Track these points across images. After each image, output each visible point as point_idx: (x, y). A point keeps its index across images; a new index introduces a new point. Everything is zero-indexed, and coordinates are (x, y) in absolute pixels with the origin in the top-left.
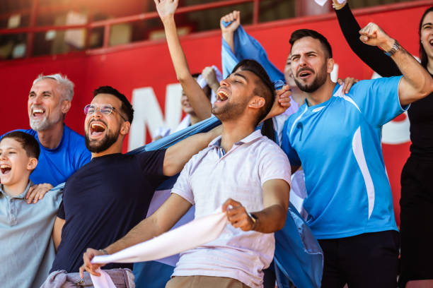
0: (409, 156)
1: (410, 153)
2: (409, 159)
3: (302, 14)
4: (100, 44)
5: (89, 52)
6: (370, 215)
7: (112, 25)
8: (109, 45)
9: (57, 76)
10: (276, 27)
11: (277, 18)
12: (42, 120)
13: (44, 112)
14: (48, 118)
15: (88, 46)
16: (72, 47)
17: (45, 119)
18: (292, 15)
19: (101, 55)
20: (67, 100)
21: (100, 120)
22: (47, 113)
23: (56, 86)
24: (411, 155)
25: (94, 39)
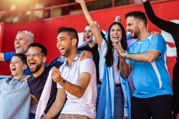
0: (176, 62)
1: (176, 61)
2: (176, 64)
3: (133, 3)
4: (49, 16)
5: (44, 20)
6: (160, 88)
7: (54, 9)
8: (53, 17)
9: (26, 32)
10: (122, 9)
11: (122, 5)
12: (20, 50)
13: (21, 46)
14: (23, 49)
15: (44, 17)
16: (37, 18)
17: (21, 49)
18: (128, 3)
19: (49, 21)
20: (30, 41)
21: (33, 60)
22: (22, 47)
23: (25, 35)
24: (177, 61)
25: (46, 14)
